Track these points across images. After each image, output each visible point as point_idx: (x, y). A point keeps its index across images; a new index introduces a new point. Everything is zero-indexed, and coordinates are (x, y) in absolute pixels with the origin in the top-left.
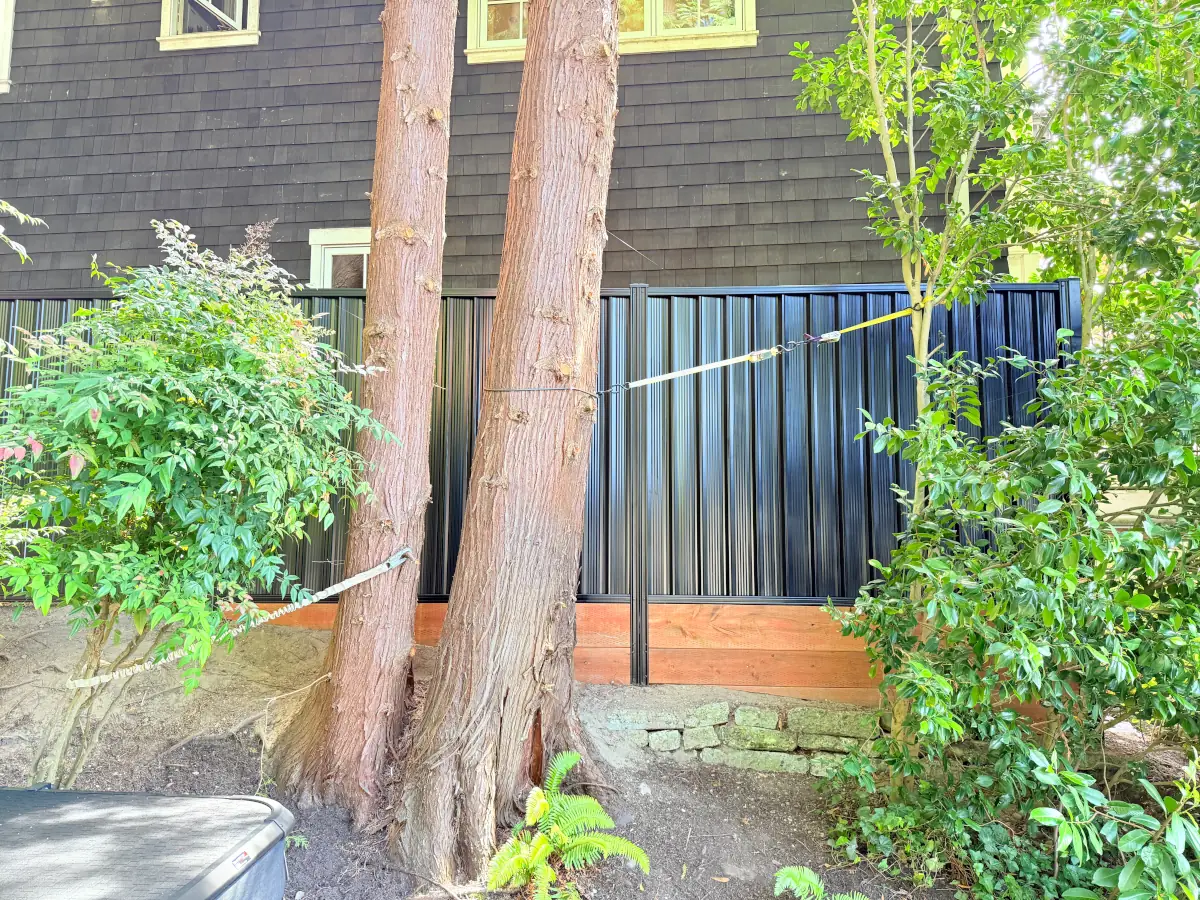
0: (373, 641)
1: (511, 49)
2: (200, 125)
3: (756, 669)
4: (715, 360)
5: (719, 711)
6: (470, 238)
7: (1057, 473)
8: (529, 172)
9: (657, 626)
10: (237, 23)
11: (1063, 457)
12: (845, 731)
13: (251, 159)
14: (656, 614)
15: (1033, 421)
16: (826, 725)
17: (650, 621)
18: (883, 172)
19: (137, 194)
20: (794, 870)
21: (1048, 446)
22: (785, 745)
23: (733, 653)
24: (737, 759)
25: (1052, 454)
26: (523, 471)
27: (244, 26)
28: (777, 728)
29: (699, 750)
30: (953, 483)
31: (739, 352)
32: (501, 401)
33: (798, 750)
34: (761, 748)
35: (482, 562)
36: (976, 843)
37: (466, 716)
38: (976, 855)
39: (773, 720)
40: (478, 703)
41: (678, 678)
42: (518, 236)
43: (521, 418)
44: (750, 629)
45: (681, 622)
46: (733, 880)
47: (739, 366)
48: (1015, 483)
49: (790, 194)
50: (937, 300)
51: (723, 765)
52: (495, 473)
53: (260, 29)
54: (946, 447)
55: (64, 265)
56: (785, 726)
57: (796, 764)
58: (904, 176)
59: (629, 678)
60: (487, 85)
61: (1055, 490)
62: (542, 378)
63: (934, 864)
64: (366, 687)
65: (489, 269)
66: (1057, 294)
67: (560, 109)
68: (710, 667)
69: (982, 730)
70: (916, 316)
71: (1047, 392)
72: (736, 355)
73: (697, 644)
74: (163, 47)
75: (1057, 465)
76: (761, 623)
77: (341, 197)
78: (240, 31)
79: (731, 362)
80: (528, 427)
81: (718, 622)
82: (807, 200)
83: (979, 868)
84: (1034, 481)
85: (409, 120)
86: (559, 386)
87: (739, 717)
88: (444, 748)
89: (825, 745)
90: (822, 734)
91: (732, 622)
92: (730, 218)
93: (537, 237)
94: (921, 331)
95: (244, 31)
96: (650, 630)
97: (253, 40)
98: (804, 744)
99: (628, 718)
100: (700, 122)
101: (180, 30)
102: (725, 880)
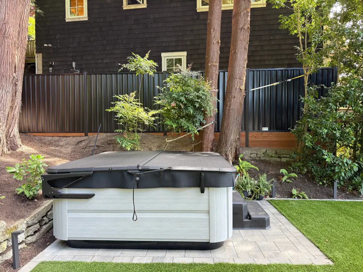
0: (209, 136)
1: (206, 8)
2: (134, 27)
3: (270, 144)
4: (269, 84)
5: (264, 150)
6: (198, 54)
7: (330, 105)
8: (235, 51)
9: (250, 136)
10: (141, 2)
11: (331, 103)
12: (288, 154)
13: (146, 36)
14: (250, 134)
15: (326, 97)
16: (284, 153)
17: (249, 135)
18: (300, 46)
19: (120, 45)
20: (283, 170)
21: (329, 101)
22: (276, 156)
23: (265, 141)
24: (267, 159)
25: (329, 102)
26: (235, 107)
27: (143, 3)
28: (275, 153)
29: (260, 157)
30: (313, 107)
31: (268, 84)
32: (230, 94)
33: (279, 157)
34: (272, 157)
35: (228, 123)
36: (312, 167)
37: (227, 147)
38: (313, 169)
39: (274, 152)
40: (228, 145)
41: (255, 146)
42: (233, 63)
43: (234, 97)
44: (269, 137)
45: (255, 136)
46: (271, 173)
47: (268, 87)
48: (323, 107)
49: (273, 43)
50: (310, 73)
51: (265, 160)
52: (230, 107)
53: (147, 4)
54: (313, 101)
55: (104, 61)
56: (276, 153)
57: (278, 160)
58: (304, 49)
59: (245, 146)
60: (202, 17)
61: (329, 108)
62: (238, 90)
63: (305, 170)
64: (208, 143)
65: (203, 62)
66: (333, 69)
67: (241, 39)
68: (260, 144)
69: (315, 147)
70: (305, 76)
71: (329, 93)
72: (267, 85)
73: (258, 140)
74: (124, 9)
75: (331, 104)
76: (271, 135)
77: (168, 45)
78: (142, 4)
79: (266, 86)
80: (235, 99)
81: (262, 135)
82: (277, 44)
83: (313, 171)
84: (326, 106)
85: (215, 43)
86: (241, 91)
87: (268, 152)
88: (224, 152)
89: (284, 156)
90: (283, 154)
91: (265, 135)
92: (259, 49)
93: (237, 64)
94: (306, 79)
95: (143, 5)
96: (249, 137)
97: (145, 7)
98: (280, 156)
99: (247, 152)
100: (252, 26)
101: (127, 4)
102: (270, 173)
